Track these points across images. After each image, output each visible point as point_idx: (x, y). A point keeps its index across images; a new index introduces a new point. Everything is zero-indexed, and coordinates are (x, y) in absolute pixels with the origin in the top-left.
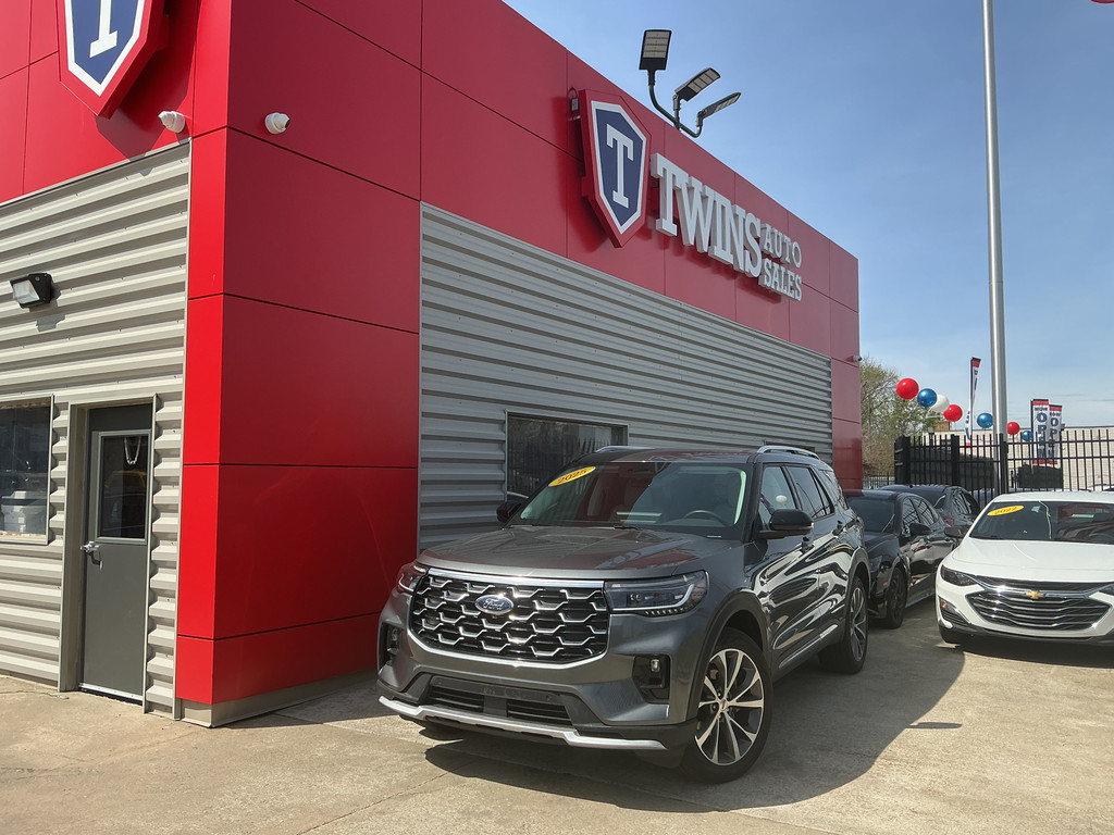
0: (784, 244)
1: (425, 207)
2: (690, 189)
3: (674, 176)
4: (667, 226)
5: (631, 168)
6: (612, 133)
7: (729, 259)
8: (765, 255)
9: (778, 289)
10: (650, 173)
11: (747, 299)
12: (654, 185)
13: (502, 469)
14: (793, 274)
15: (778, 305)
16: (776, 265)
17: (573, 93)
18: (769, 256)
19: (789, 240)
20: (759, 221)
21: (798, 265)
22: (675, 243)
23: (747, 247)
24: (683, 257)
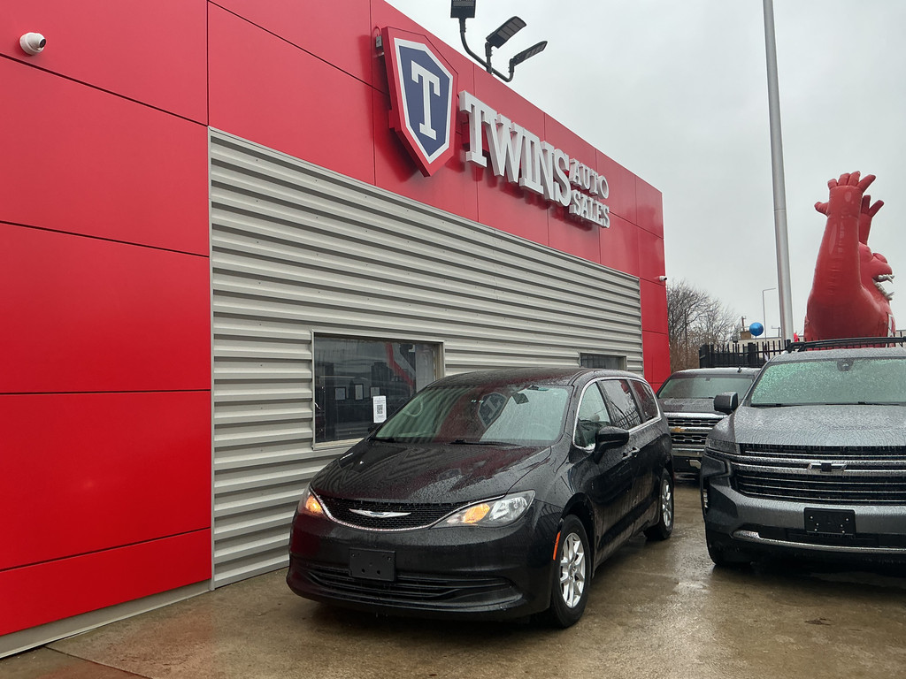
0: (592, 177)
1: (212, 131)
2: (499, 125)
3: (482, 113)
4: (476, 156)
5: (438, 104)
6: (417, 70)
7: (540, 190)
8: (573, 186)
9: (587, 217)
10: (458, 108)
11: (559, 226)
12: (463, 121)
13: (310, 388)
14: (601, 204)
15: (590, 232)
16: (584, 195)
17: (377, 32)
18: (578, 188)
19: (597, 174)
20: (567, 156)
21: (606, 196)
22: (486, 174)
23: (556, 179)
24: (497, 189)
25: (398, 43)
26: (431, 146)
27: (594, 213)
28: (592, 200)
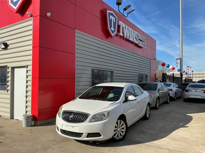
0: (143, 38)
2: (125, 27)
3: (122, 25)
5: (115, 23)
6: (111, 17)
7: (133, 40)
9: (141, 46)
10: (118, 24)
11: (136, 48)
13: (91, 79)
15: (141, 49)
17: (104, 9)
18: (140, 40)
20: (138, 33)
21: (145, 42)
22: (122, 37)
23: (136, 38)
24: (124, 40)
25: (108, 11)
26: (113, 32)
27: (143, 45)
28: (142, 42)
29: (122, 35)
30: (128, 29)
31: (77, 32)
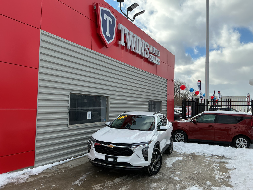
0: (155, 50)
1: (42, 31)
2: (129, 34)
3: (125, 30)
4: (122, 43)
5: (112, 27)
6: (106, 16)
7: (140, 53)
9: (153, 62)
10: (117, 28)
12: (119, 32)
13: (68, 109)
15: (153, 66)
16: (153, 55)
17: (95, 4)
18: (151, 53)
20: (149, 44)
21: (159, 56)
22: (125, 48)
23: (145, 50)
25: (101, 8)
26: (109, 39)
27: (156, 61)
28: (155, 57)
29: (124, 44)
30: (133, 37)
31: (42, 34)
